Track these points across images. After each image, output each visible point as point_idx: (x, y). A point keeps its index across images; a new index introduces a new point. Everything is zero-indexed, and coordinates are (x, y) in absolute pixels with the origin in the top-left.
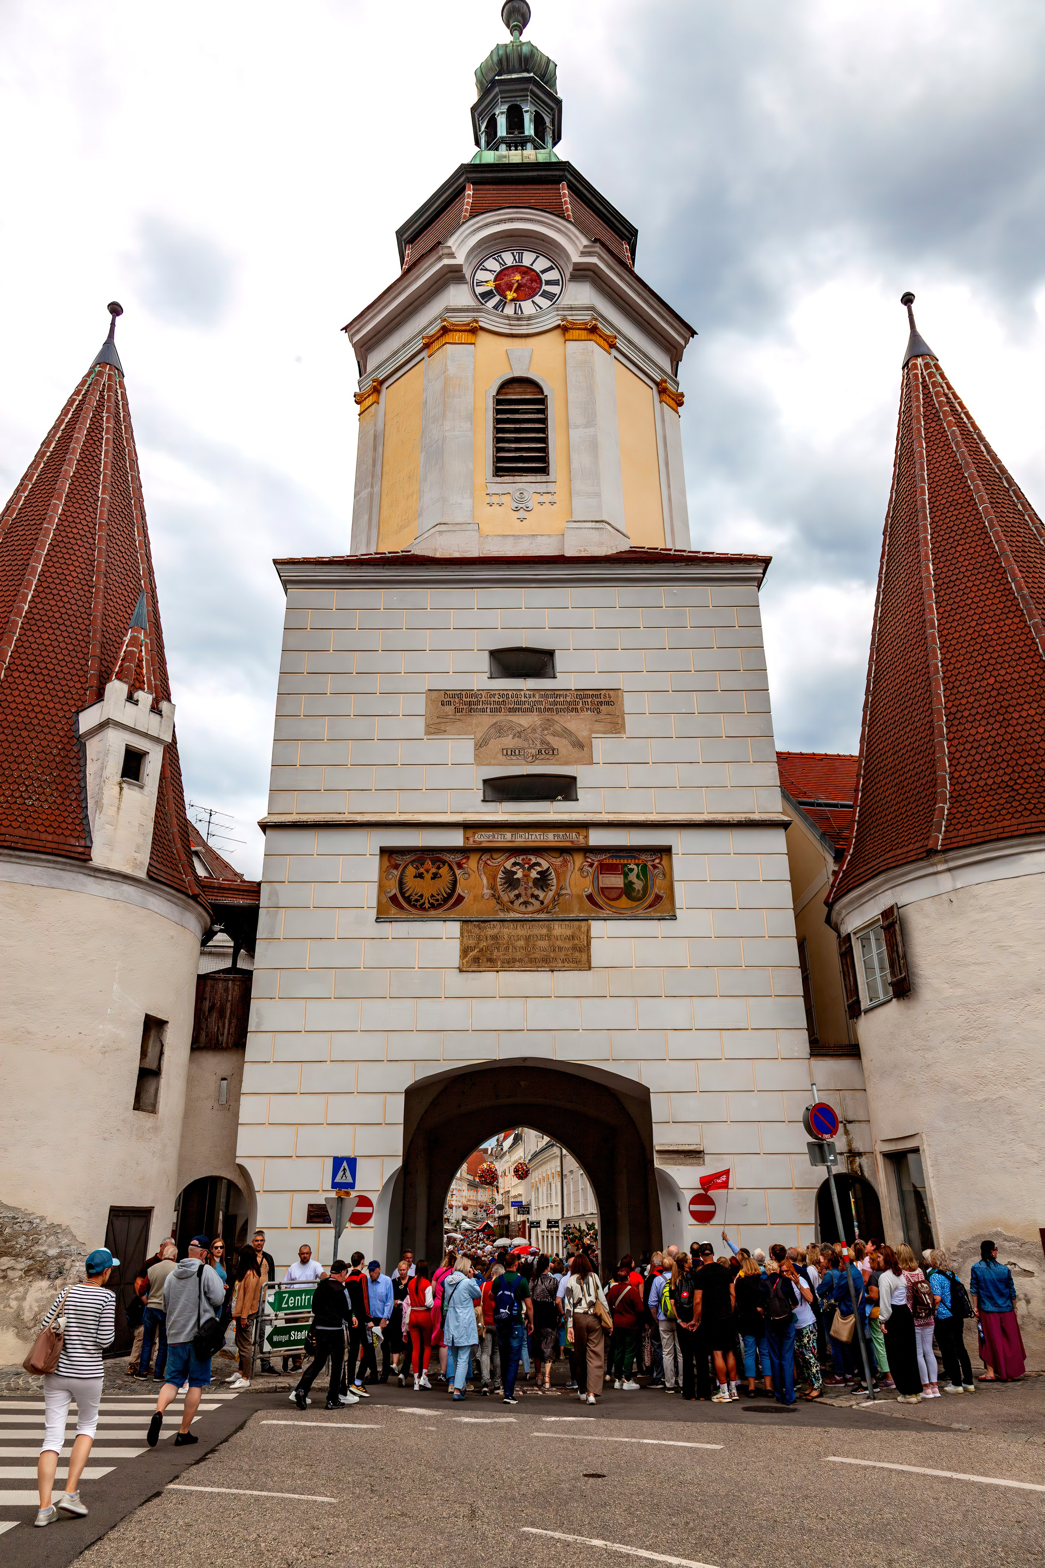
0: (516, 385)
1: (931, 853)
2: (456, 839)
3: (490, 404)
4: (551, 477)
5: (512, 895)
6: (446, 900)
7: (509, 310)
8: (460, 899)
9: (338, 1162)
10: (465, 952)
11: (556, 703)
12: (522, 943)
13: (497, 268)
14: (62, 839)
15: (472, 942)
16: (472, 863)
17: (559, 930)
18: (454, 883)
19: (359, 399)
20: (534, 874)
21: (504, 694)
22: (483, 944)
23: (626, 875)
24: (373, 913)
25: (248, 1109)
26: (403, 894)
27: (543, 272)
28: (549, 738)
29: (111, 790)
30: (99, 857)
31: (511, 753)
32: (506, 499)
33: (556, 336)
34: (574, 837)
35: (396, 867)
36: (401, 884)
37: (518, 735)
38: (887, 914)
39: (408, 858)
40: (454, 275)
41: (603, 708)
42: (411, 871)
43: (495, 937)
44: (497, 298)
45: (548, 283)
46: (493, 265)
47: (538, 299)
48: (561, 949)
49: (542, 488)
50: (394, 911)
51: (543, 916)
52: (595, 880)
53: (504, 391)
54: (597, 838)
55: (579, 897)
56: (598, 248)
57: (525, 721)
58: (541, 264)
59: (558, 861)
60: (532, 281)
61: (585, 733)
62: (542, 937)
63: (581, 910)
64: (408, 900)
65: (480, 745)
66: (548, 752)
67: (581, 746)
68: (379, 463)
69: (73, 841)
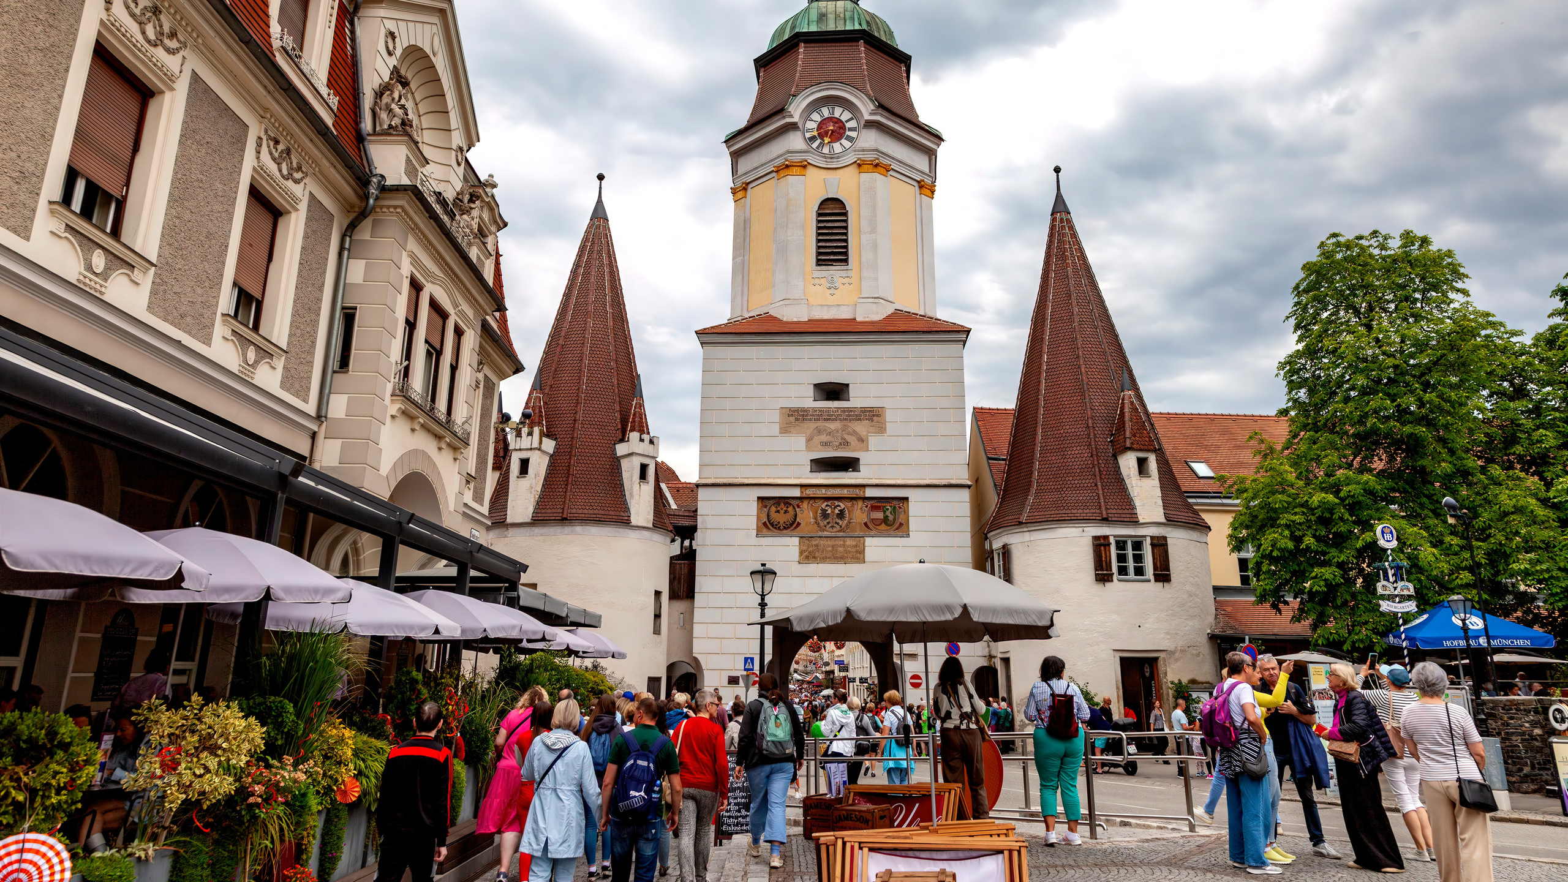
0: (829, 202)
1: (1020, 523)
2: (796, 493)
3: (814, 215)
4: (850, 267)
5: (825, 523)
6: (791, 525)
7: (826, 150)
8: (799, 524)
9: (746, 659)
10: (801, 553)
11: (849, 416)
12: (830, 549)
13: (819, 119)
14: (617, 513)
15: (805, 548)
16: (805, 505)
17: (849, 542)
18: (796, 515)
19: (734, 191)
20: (837, 511)
21: (821, 410)
22: (811, 549)
23: (885, 512)
24: (755, 532)
25: (697, 630)
26: (769, 521)
27: (847, 121)
28: (846, 436)
29: (636, 486)
30: (635, 520)
31: (825, 444)
32: (823, 281)
33: (853, 170)
34: (858, 492)
35: (766, 507)
36: (768, 516)
37: (829, 434)
38: (1004, 546)
39: (772, 502)
40: (793, 127)
41: (875, 418)
42: (773, 509)
43: (817, 546)
44: (819, 141)
45: (850, 129)
46: (816, 117)
47: (843, 141)
48: (850, 552)
49: (844, 274)
50: (765, 530)
51: (841, 534)
52: (869, 515)
53: (823, 206)
54: (870, 493)
55: (860, 524)
56: (880, 111)
57: (833, 426)
58: (845, 116)
59: (849, 504)
60: (840, 128)
61: (865, 433)
62: (840, 546)
63: (861, 531)
64: (772, 525)
65: (809, 440)
66: (845, 444)
67: (863, 441)
68: (748, 240)
69: (622, 514)
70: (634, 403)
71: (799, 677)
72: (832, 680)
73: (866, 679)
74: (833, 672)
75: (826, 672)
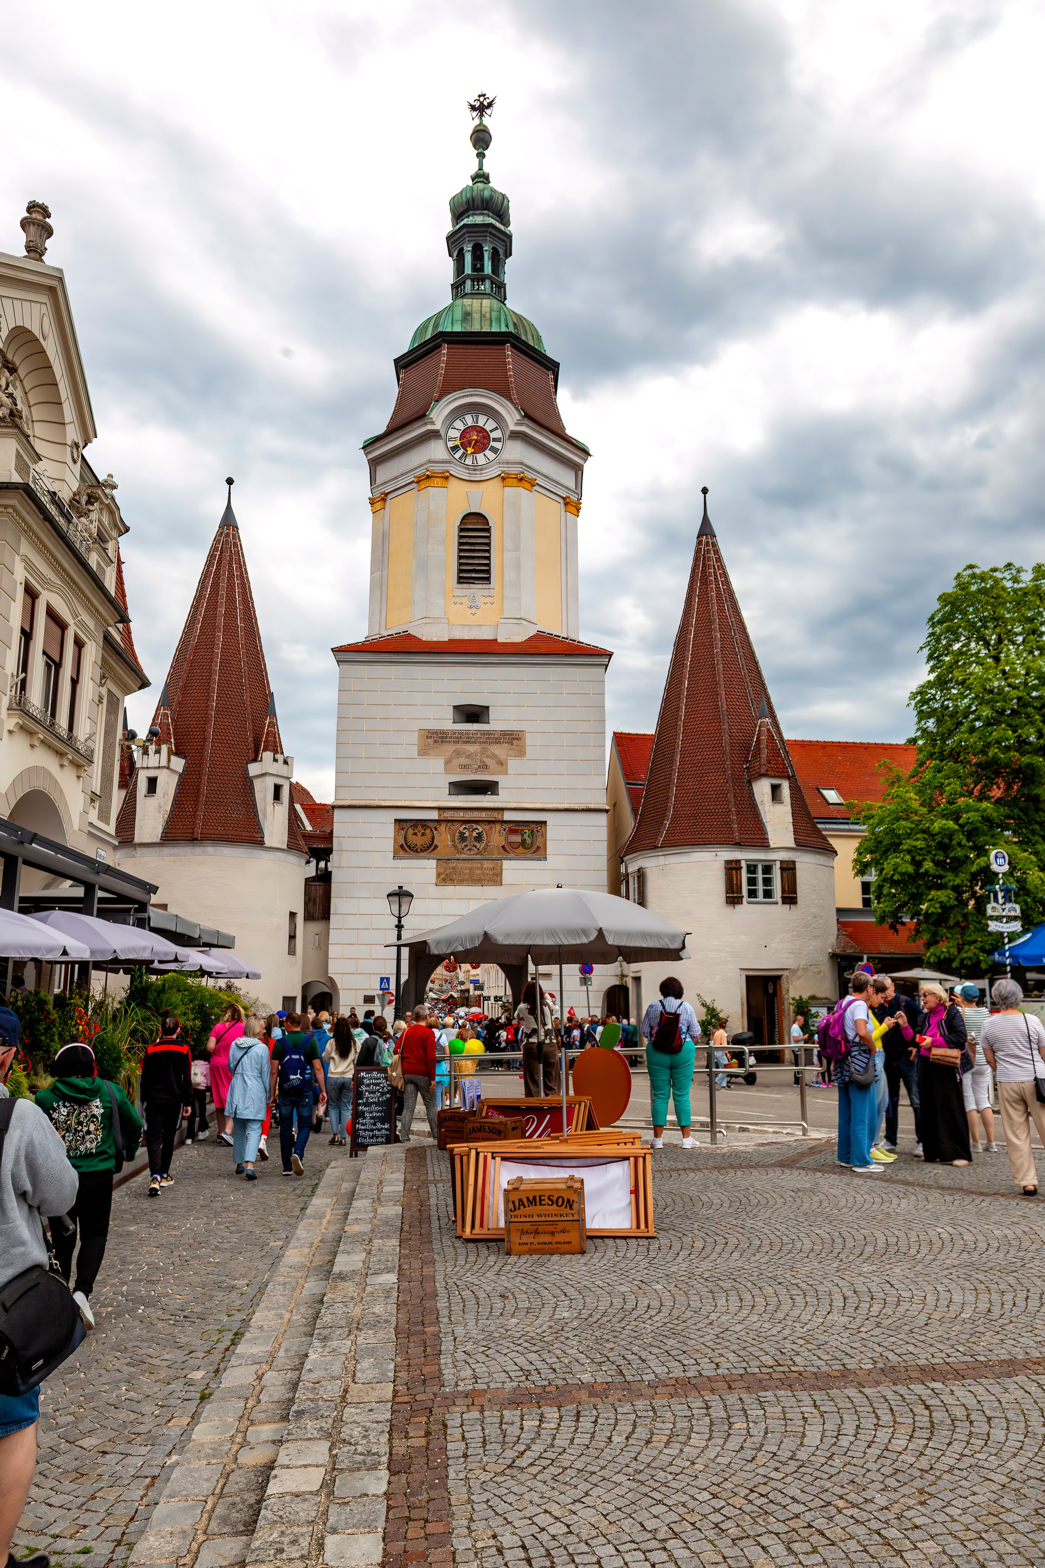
0: (472, 517)
1: (656, 847)
2: (434, 815)
3: (456, 530)
4: (491, 586)
5: (463, 845)
6: (429, 847)
7: (469, 461)
8: (436, 847)
9: (382, 979)
10: (438, 875)
11: (489, 738)
12: (468, 871)
13: (462, 428)
14: (251, 834)
15: (442, 870)
16: (442, 828)
17: (487, 864)
18: (433, 838)
19: (372, 502)
20: (475, 834)
21: (461, 733)
22: (448, 872)
23: (522, 835)
24: (392, 854)
25: (333, 951)
26: (406, 844)
27: (491, 431)
28: (485, 759)
29: (270, 807)
30: (268, 841)
31: (464, 767)
32: (464, 600)
33: (497, 483)
34: (496, 815)
35: (403, 829)
36: (405, 838)
37: (468, 757)
38: (639, 870)
39: (409, 824)
40: (434, 435)
41: (515, 742)
42: (411, 831)
43: (454, 868)
44: (462, 451)
45: (495, 440)
46: (459, 425)
47: (487, 452)
48: (487, 874)
49: (486, 592)
50: (402, 853)
51: (479, 857)
52: (506, 838)
53: (465, 521)
54: (508, 816)
55: (498, 847)
56: (526, 421)
57: (472, 748)
58: (490, 425)
59: (487, 827)
60: (484, 438)
61: (504, 757)
62: (478, 869)
63: (499, 854)
64: (409, 847)
65: (447, 763)
66: (484, 767)
67: (502, 764)
68: (386, 554)
69: (256, 835)
70: (267, 722)
71: (434, 996)
72: (467, 998)
73: (501, 998)
74: (468, 991)
75: (461, 991)
